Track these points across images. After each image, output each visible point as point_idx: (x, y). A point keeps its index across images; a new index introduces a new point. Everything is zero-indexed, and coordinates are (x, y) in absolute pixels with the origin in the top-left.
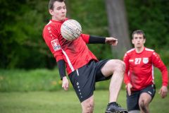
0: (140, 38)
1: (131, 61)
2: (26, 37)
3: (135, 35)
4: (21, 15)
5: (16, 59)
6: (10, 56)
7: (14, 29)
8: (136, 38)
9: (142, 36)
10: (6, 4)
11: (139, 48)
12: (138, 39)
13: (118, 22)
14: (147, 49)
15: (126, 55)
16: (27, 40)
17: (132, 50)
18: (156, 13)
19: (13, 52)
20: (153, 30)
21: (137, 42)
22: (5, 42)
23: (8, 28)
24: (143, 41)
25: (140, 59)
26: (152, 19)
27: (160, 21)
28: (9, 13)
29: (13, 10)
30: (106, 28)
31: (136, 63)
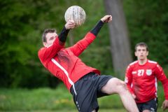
0: (143, 50)
1: (134, 73)
2: (28, 56)
3: (138, 48)
4: (24, 34)
5: (19, 79)
6: (13, 76)
7: (18, 48)
8: (140, 50)
9: (145, 48)
10: (10, 24)
11: (142, 60)
12: (141, 51)
13: (120, 42)
14: (150, 61)
15: (129, 67)
16: (30, 60)
17: (135, 62)
18: (158, 33)
19: (16, 71)
20: (155, 50)
21: (140, 54)
22: (8, 62)
23: (11, 48)
24: (146, 53)
25: (143, 71)
26: (154, 39)
27: (162, 41)
28: (12, 33)
29: (16, 30)
30: (108, 48)
31: (139, 75)
